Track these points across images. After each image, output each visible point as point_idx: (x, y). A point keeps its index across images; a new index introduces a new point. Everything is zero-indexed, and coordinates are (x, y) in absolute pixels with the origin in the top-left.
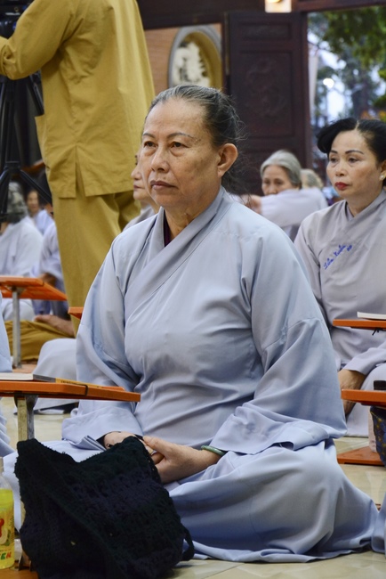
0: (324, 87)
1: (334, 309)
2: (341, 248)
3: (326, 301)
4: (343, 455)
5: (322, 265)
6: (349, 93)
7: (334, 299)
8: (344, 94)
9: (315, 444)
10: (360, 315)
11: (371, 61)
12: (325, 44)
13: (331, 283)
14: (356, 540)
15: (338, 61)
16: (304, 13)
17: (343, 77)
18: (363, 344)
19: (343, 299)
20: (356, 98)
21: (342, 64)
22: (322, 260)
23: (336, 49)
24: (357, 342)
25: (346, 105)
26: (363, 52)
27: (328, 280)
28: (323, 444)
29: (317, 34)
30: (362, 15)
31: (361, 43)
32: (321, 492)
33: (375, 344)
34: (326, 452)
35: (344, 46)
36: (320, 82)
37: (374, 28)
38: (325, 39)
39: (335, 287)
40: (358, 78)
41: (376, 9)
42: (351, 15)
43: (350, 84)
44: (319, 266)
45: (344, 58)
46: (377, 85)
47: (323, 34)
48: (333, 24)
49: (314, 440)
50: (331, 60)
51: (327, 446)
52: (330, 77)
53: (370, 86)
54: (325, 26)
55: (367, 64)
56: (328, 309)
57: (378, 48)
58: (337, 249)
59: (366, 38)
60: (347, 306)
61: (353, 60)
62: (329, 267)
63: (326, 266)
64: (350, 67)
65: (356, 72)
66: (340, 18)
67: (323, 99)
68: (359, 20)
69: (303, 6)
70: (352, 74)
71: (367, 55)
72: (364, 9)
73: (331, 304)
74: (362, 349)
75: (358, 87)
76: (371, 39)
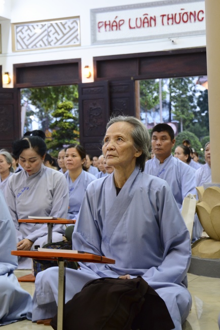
0: (31, 119)
1: (21, 215)
2: (25, 188)
3: (17, 212)
4: (20, 278)
5: (16, 196)
6: (40, 122)
7: (21, 210)
8: (38, 122)
9: (3, 274)
10: (29, 217)
11: (49, 109)
12: (30, 102)
13: (19, 204)
14: (19, 315)
15: (36, 109)
16: (19, 89)
17: (38, 115)
18: (32, 229)
19: (24, 210)
20: (43, 124)
21: (38, 110)
22: (16, 193)
23: (34, 104)
24: (30, 228)
25: (39, 127)
26: (45, 105)
27: (19, 202)
28: (7, 274)
29: (27, 97)
30: (45, 90)
31: (45, 101)
32: (5, 295)
33: (37, 228)
34: (8, 278)
35: (38, 102)
36: (28, 117)
37: (50, 96)
38: (30, 99)
39: (22, 205)
40: (44, 116)
41: (51, 87)
42: (40, 90)
43: (41, 118)
44: (15, 197)
45: (38, 107)
46: (52, 119)
47: (29, 97)
48: (33, 93)
49: (3, 273)
50: (33, 108)
51: (9, 275)
52: (33, 115)
53: (49, 119)
54: (30, 94)
55: (47, 110)
56: (18, 215)
57: (52, 104)
58: (23, 189)
59: (47, 99)
60: (26, 213)
61: (41, 108)
62: (19, 197)
63: (18, 196)
64: (41, 111)
65: (43, 113)
66: (36, 91)
67: (30, 124)
68: (43, 92)
69: (19, 85)
70: (42, 114)
71: (47, 106)
72: (45, 87)
73: (19, 213)
74: (32, 231)
75: (44, 120)
76: (48, 100)
